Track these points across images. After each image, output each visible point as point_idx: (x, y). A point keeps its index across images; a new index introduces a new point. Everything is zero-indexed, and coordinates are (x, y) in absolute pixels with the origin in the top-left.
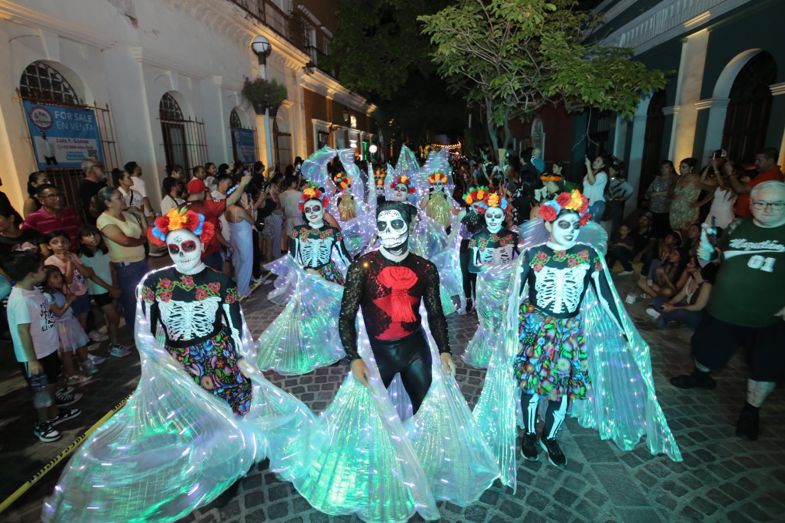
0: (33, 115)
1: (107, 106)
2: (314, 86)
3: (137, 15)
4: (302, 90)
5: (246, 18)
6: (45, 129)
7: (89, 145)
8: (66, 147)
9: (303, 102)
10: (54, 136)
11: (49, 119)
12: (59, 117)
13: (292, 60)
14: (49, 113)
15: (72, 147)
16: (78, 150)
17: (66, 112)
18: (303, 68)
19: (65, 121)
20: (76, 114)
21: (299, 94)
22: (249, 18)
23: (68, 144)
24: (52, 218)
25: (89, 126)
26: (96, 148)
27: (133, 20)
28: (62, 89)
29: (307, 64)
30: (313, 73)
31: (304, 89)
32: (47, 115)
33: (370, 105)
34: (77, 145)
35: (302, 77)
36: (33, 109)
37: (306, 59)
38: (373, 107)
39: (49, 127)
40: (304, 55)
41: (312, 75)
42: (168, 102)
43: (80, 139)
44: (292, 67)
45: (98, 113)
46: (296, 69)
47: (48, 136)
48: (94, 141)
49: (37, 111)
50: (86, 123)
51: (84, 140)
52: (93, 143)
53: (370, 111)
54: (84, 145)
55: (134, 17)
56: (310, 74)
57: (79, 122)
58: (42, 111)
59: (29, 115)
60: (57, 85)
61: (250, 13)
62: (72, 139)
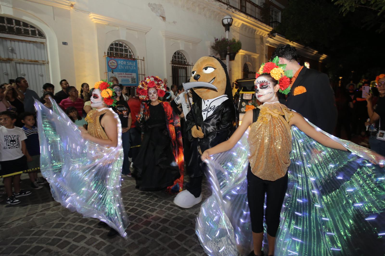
0: (110, 63)
1: (144, 58)
2: (276, 45)
3: (166, 16)
4: (267, 47)
5: (227, 9)
6: (114, 69)
7: (132, 76)
8: (121, 77)
9: (267, 54)
10: (117, 72)
11: (116, 65)
12: (120, 64)
13: (260, 30)
14: (116, 62)
15: (124, 77)
16: (127, 78)
17: (124, 61)
18: (268, 34)
19: (122, 65)
20: (128, 62)
21: (265, 50)
22: (229, 9)
23: (123, 75)
24: (71, 102)
25: (134, 68)
26: (135, 77)
27: (164, 18)
28: (128, 52)
29: (270, 32)
30: (275, 37)
31: (269, 47)
32: (115, 63)
33: (322, 55)
34: (127, 76)
35: (267, 40)
36: (110, 60)
37: (270, 29)
38: (324, 56)
39: (115, 68)
40: (268, 26)
41: (275, 38)
42: (180, 56)
43: (128, 73)
44: (261, 34)
45: (139, 61)
46: (263, 35)
47: (114, 72)
48: (135, 74)
49: (111, 61)
50: (133, 66)
51: (130, 73)
52: (134, 75)
53: (321, 58)
54: (130, 76)
55: (164, 16)
56: (273, 37)
57: (129, 65)
58: (113, 61)
59: (108, 63)
60: (126, 51)
61: (230, 6)
62: (124, 73)
